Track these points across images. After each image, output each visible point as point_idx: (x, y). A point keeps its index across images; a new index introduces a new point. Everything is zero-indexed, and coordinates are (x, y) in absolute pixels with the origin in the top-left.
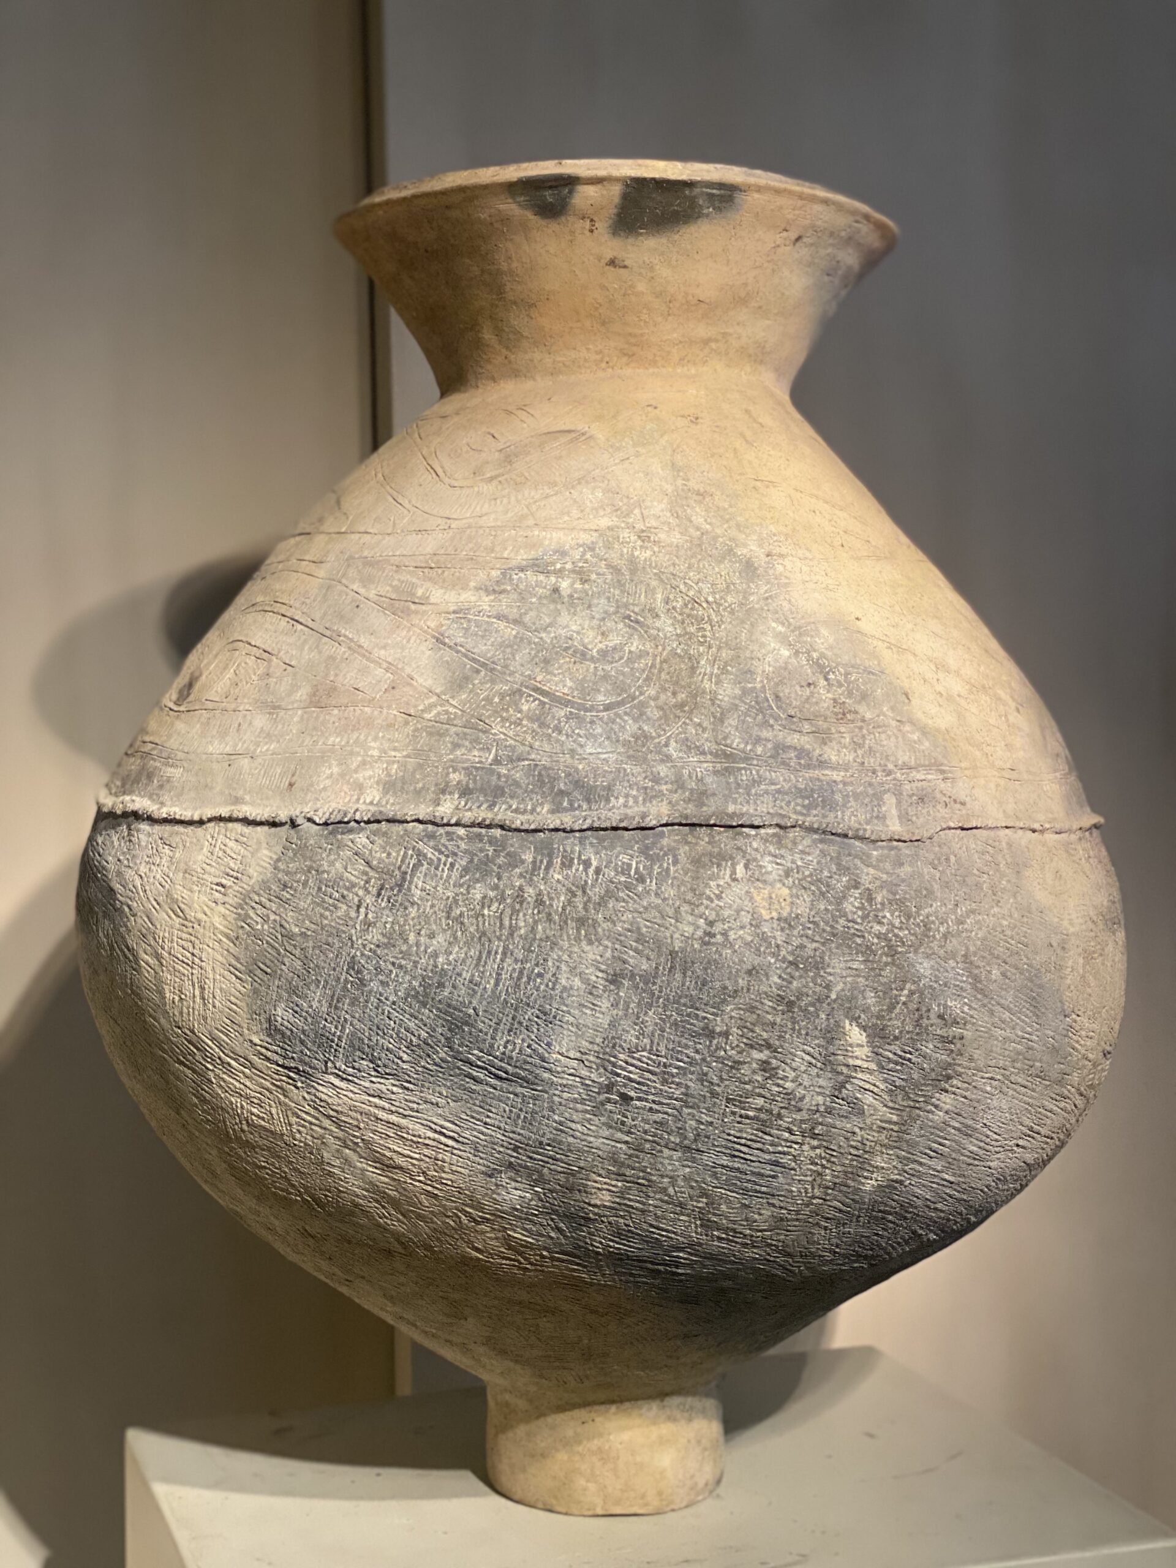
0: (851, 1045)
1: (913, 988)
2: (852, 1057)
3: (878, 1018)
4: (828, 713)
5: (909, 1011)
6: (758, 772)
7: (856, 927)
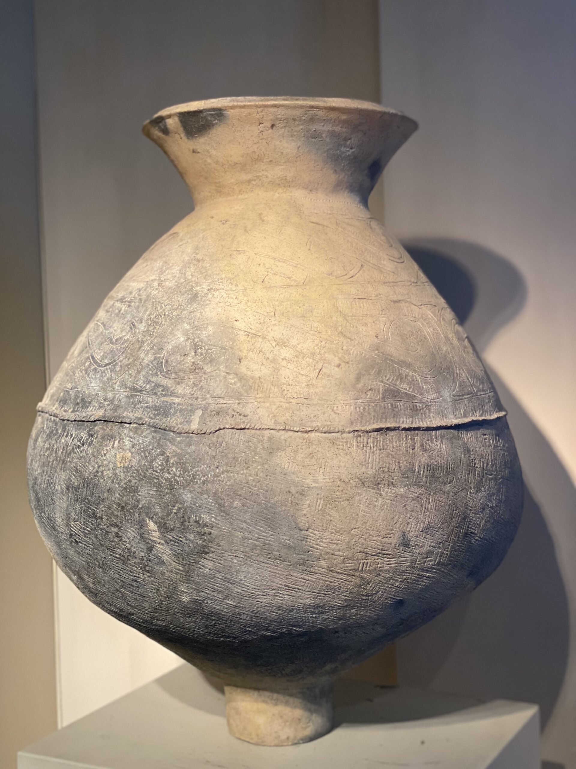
0: (150, 530)
1: (180, 506)
2: (152, 536)
3: (161, 519)
4: (187, 369)
5: (178, 518)
6: (143, 397)
7: (157, 474)
